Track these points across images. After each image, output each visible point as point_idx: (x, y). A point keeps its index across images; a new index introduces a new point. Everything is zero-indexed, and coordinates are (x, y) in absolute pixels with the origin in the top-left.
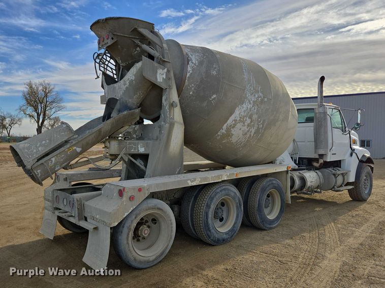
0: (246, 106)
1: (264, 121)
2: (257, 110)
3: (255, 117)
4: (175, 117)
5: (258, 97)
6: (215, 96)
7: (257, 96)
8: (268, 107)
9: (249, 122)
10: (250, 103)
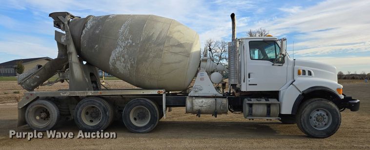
0: (118, 50)
1: (134, 59)
2: (127, 52)
3: (126, 56)
4: (73, 60)
5: (128, 43)
6: (97, 46)
7: (126, 42)
8: (136, 49)
9: (123, 60)
10: (121, 48)
